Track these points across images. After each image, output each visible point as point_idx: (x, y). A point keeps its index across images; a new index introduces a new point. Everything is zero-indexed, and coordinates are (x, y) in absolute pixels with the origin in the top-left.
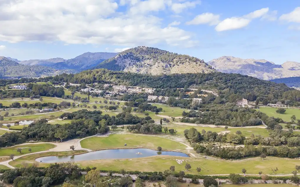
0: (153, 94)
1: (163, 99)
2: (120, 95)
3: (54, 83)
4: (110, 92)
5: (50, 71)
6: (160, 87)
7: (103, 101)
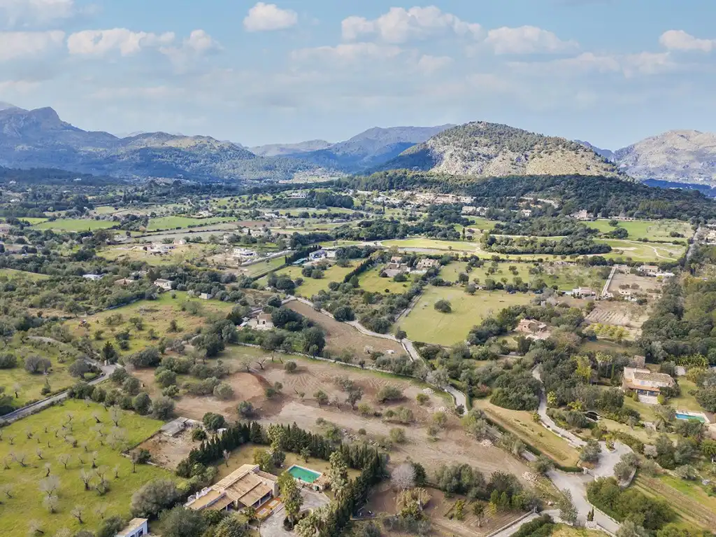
0: (471, 205)
1: (482, 210)
2: (425, 206)
3: (336, 191)
4: (411, 202)
5: (307, 168)
6: (483, 195)
7: (401, 213)
